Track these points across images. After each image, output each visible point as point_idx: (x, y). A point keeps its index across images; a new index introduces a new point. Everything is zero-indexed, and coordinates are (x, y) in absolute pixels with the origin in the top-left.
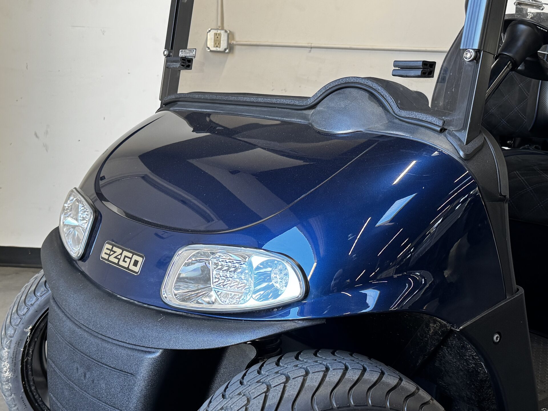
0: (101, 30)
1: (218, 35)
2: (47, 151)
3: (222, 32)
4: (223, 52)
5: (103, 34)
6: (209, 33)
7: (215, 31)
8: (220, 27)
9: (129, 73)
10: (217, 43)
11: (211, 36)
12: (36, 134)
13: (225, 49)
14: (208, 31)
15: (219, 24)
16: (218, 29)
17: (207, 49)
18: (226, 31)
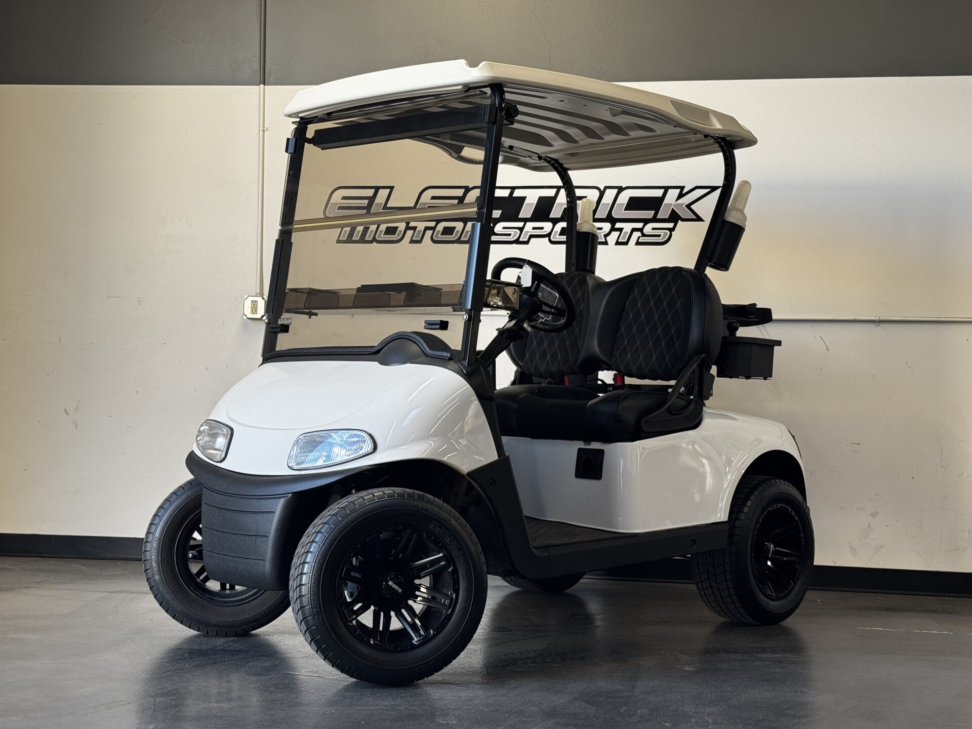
0: (137, 300)
1: (254, 302)
2: (76, 428)
3: (259, 299)
4: (261, 319)
5: (139, 304)
6: (246, 301)
7: (253, 298)
8: (258, 294)
9: (164, 344)
10: (254, 312)
11: (248, 303)
12: (65, 410)
13: (263, 316)
14: (245, 298)
15: (258, 291)
16: (256, 296)
17: (244, 316)
18: (263, 298)
